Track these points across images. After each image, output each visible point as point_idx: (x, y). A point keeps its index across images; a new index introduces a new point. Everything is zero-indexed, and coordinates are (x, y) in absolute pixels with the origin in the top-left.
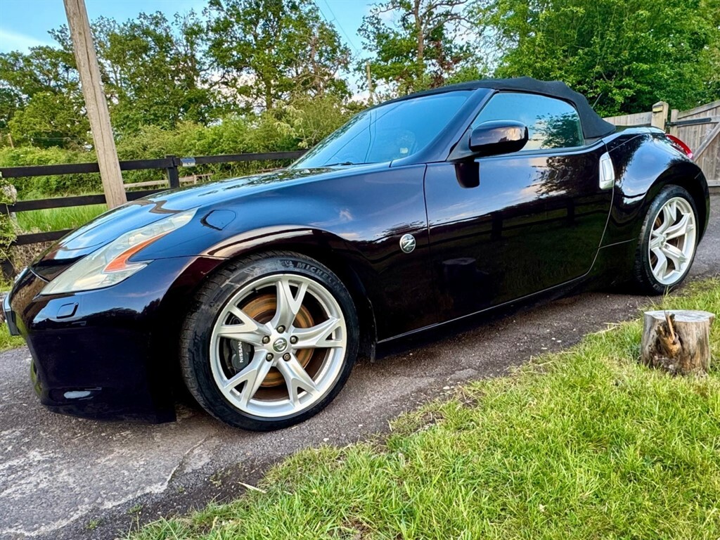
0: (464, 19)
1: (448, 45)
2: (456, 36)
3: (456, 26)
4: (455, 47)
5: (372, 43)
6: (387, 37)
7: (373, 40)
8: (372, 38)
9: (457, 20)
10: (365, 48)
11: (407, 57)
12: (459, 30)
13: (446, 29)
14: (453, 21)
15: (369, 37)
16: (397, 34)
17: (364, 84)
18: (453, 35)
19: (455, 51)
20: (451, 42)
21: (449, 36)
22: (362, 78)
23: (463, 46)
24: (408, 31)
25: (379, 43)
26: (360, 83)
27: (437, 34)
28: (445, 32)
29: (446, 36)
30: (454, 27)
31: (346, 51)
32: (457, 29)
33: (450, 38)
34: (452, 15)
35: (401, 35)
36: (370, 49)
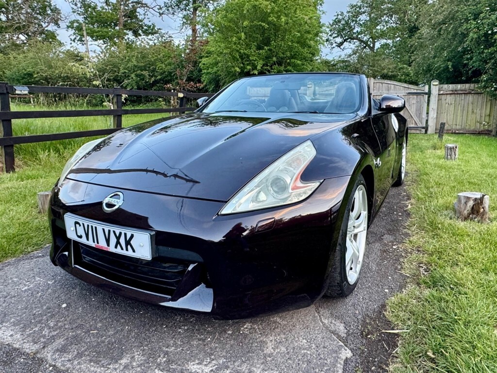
0: (152, 8)
1: (140, 23)
2: (145, 18)
3: (146, 12)
4: (145, 26)
5: (80, 9)
6: (94, 8)
7: (80, 8)
8: (79, 5)
9: (146, 8)
10: (74, 12)
11: (110, 25)
12: (147, 15)
13: (139, 13)
14: (142, 8)
15: (76, 5)
16: (103, 8)
17: (75, 38)
18: (143, 17)
19: (145, 28)
20: (141, 21)
21: (140, 17)
22: (74, 34)
23: (151, 26)
24: (110, 8)
25: (86, 11)
26: (73, 38)
27: (132, 15)
28: (137, 14)
29: (138, 17)
30: (144, 12)
31: (56, 11)
32: (146, 14)
33: (140, 19)
34: (142, 4)
35: (106, 9)
36: (79, 14)
